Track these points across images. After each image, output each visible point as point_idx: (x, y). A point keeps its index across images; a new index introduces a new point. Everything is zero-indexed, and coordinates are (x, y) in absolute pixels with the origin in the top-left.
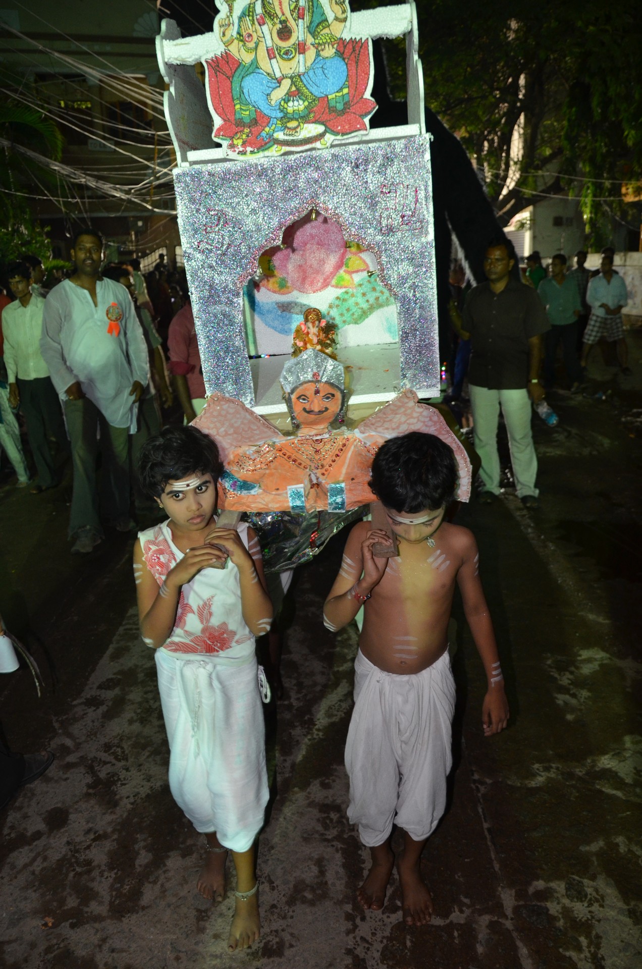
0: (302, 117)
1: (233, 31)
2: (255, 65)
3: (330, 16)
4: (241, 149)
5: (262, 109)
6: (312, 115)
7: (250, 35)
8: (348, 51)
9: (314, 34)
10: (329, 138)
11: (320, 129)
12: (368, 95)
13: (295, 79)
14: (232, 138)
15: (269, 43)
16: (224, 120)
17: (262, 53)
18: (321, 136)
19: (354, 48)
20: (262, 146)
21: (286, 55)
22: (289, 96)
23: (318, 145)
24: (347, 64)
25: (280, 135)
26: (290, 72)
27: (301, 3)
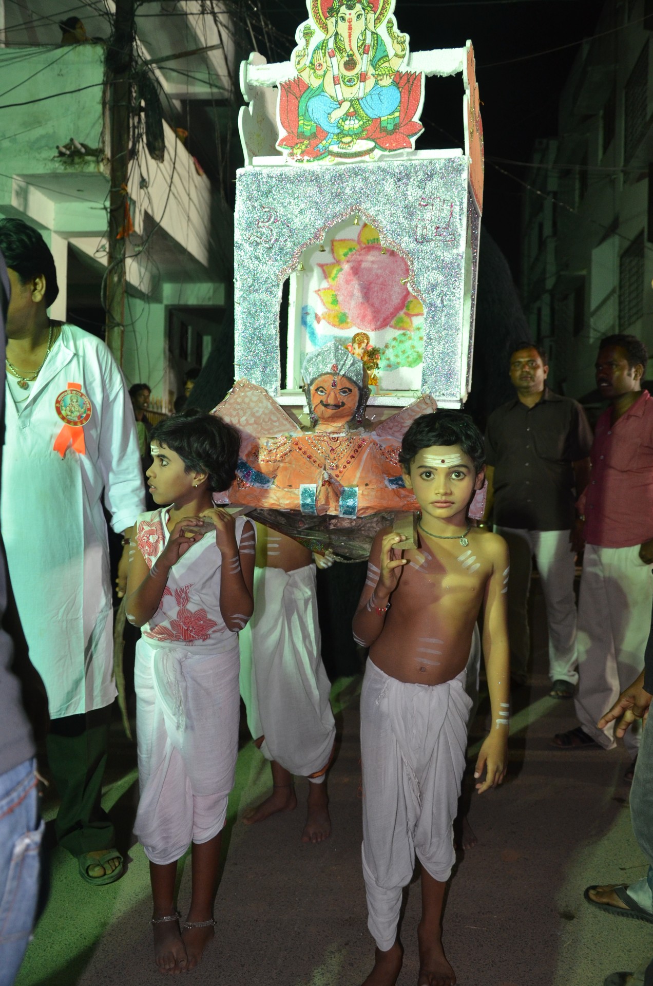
0: (356, 134)
1: (306, 61)
4: (299, 157)
5: (322, 125)
6: (365, 133)
7: (320, 65)
8: (403, 82)
9: (375, 67)
10: (378, 153)
11: (371, 144)
12: (416, 118)
13: (354, 102)
14: (292, 148)
15: (336, 73)
16: (289, 133)
17: (329, 79)
18: (372, 150)
19: (408, 79)
20: (318, 156)
21: (350, 82)
22: (348, 115)
23: (366, 158)
24: (400, 92)
25: (335, 148)
26: (350, 96)
27: (369, 41)
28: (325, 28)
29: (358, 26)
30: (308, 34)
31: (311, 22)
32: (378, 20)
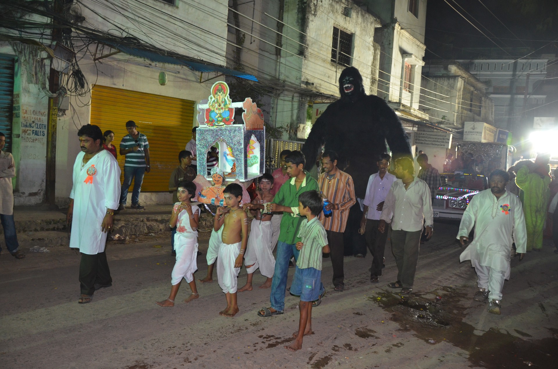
1: (211, 104)
2: (214, 111)
3: (228, 103)
4: (209, 126)
5: (214, 119)
6: (222, 121)
7: (214, 105)
9: (225, 106)
10: (225, 125)
11: (223, 124)
12: (233, 118)
13: (220, 114)
14: (208, 123)
15: (217, 107)
16: (207, 120)
17: (215, 109)
18: (223, 125)
19: (231, 109)
20: (213, 126)
21: (219, 110)
22: (219, 117)
23: (223, 126)
24: (230, 112)
25: (216, 124)
26: (220, 113)
27: (223, 100)
28: (215, 97)
29: (221, 97)
30: (211, 98)
31: (212, 96)
32: (225, 96)
